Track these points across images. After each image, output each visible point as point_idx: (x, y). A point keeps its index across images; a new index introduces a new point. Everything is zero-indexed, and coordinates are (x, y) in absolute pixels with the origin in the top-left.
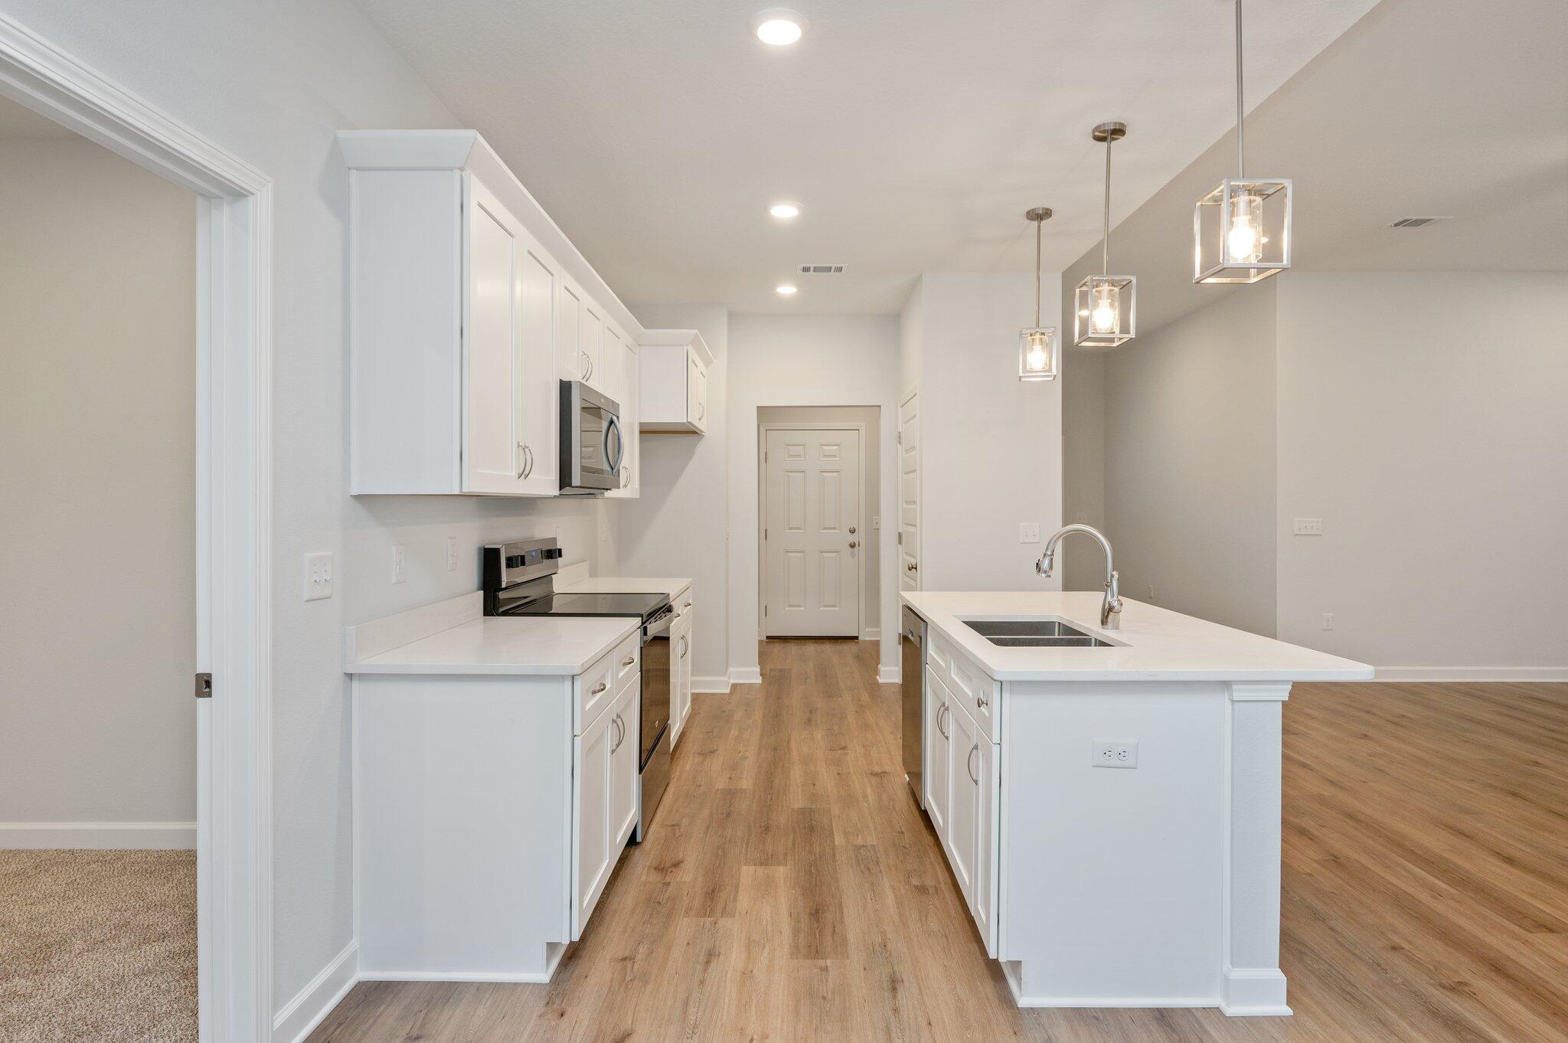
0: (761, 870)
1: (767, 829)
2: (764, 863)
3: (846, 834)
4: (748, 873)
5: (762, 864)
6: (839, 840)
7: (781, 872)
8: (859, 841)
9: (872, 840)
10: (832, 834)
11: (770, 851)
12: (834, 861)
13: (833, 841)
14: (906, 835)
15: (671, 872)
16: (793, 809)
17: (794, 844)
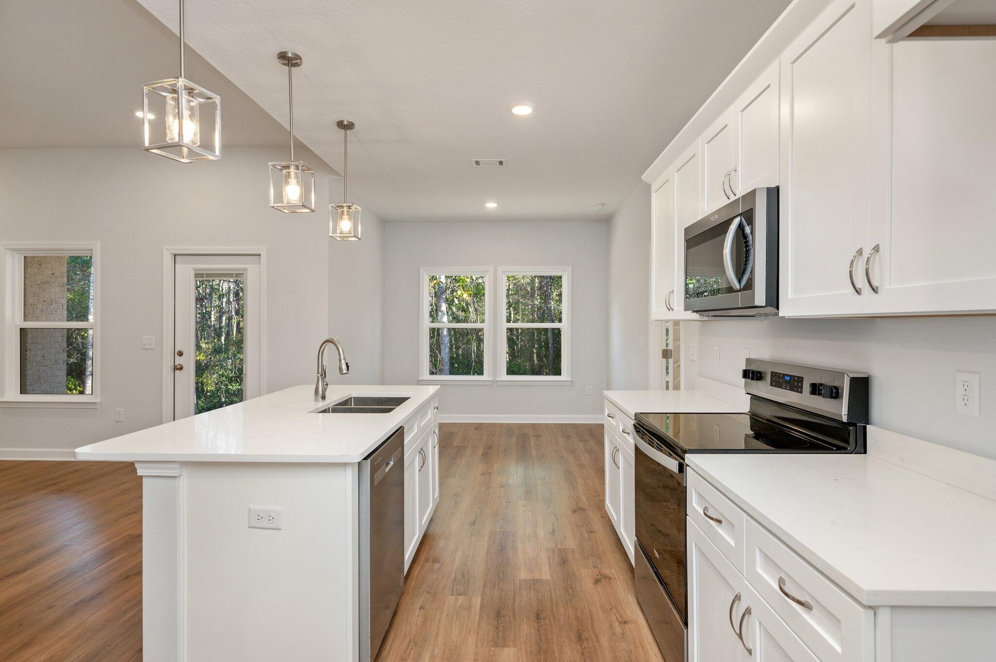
0: (537, 577)
1: (538, 617)
2: (536, 581)
3: (469, 609)
4: (545, 574)
5: (537, 580)
6: (477, 601)
7: (523, 575)
8: (461, 599)
9: (450, 600)
10: (482, 607)
11: (532, 592)
12: (485, 583)
13: (482, 599)
14: (419, 604)
15: (598, 575)
16: (514, 646)
17: (514, 599)
